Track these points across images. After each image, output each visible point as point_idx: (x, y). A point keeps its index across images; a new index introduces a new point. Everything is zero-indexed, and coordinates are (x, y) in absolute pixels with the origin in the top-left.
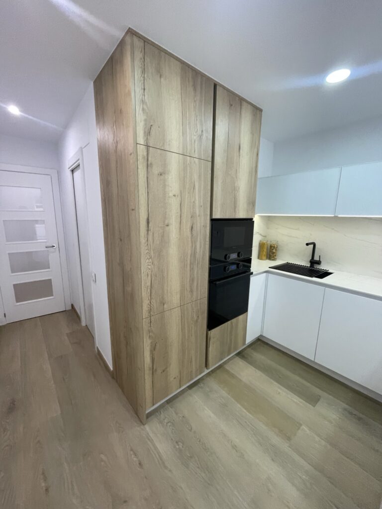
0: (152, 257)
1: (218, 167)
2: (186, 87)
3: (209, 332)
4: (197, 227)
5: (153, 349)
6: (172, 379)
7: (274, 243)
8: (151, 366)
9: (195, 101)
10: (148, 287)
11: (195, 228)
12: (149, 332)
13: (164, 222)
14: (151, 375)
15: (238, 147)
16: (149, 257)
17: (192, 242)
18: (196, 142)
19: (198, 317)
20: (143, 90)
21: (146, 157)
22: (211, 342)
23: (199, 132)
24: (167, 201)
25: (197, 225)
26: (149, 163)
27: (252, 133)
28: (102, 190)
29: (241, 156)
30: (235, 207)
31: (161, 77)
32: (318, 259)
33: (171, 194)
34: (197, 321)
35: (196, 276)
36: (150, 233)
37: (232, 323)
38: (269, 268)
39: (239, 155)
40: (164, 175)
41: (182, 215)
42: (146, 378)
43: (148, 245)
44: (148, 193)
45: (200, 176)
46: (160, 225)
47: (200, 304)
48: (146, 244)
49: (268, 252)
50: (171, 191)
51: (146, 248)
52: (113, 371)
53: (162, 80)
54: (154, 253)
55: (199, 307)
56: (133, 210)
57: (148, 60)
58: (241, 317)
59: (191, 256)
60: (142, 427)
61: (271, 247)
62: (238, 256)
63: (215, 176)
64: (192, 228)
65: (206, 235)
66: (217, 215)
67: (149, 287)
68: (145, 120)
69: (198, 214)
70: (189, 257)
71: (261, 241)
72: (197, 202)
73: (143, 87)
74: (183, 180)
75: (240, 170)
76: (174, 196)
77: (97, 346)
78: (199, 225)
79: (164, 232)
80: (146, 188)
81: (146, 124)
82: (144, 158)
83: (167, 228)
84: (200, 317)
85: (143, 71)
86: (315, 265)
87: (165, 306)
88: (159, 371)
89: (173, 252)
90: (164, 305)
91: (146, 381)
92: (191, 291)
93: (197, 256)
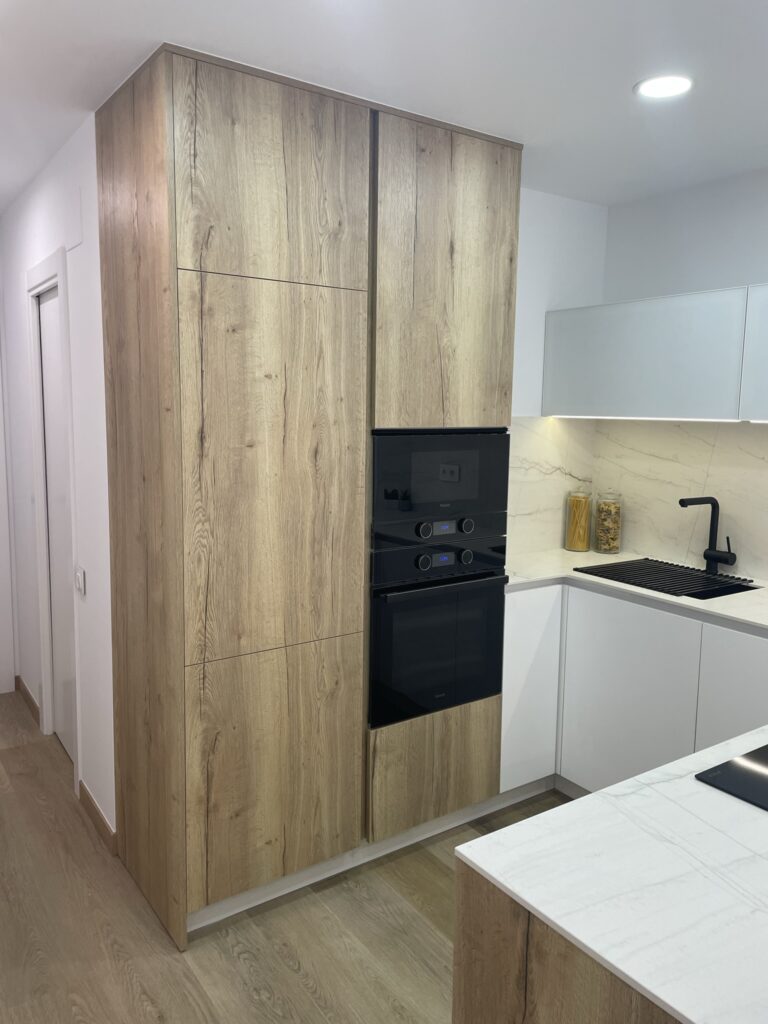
0: (212, 517)
1: (387, 303)
2: (297, 132)
3: (372, 732)
4: (330, 450)
5: (210, 749)
6: (260, 844)
7: (610, 499)
8: (203, 793)
9: (319, 160)
10: (199, 588)
11: (324, 450)
12: (200, 701)
13: (242, 436)
14: (202, 818)
15: (447, 247)
16: (203, 519)
17: (317, 488)
18: (325, 250)
19: (337, 683)
20: (192, 158)
21: (199, 296)
22: (378, 764)
23: (332, 224)
24: (249, 389)
25: (330, 446)
26: (206, 306)
27: (493, 209)
28: (108, 360)
29: (457, 271)
30: (443, 400)
31: (233, 123)
32: (725, 549)
33: (259, 374)
34: (333, 695)
35: (328, 573)
36: (208, 464)
37: (446, 720)
38: (576, 570)
39: (453, 267)
40: (240, 331)
41: (289, 421)
42: (189, 823)
43: (200, 488)
44: (202, 371)
45: (336, 327)
46: (231, 446)
47: (342, 648)
48: (197, 488)
49: (593, 526)
50: (260, 366)
51: (197, 497)
52: (115, 835)
53: (238, 128)
54: (215, 509)
55: (339, 659)
56: (168, 410)
57: (203, 96)
58: (477, 707)
59: (313, 523)
60: (177, 955)
61: (600, 511)
62: (459, 528)
63: (378, 324)
64: (316, 452)
65: (357, 470)
66: (389, 420)
67: (203, 590)
68: (198, 218)
69: (331, 419)
70: (309, 524)
71: (569, 493)
72: (329, 392)
73: (192, 152)
74: (290, 341)
75: (456, 303)
76: (268, 376)
77: (80, 778)
78: (335, 445)
79: (241, 461)
80: (196, 362)
81: (197, 227)
82: (193, 297)
83: (249, 453)
84: (342, 685)
85: (194, 121)
86: (719, 564)
87: (244, 642)
88: (225, 812)
89: (266, 509)
90: (239, 638)
91: (190, 830)
92: (317, 612)
93: (333, 521)
